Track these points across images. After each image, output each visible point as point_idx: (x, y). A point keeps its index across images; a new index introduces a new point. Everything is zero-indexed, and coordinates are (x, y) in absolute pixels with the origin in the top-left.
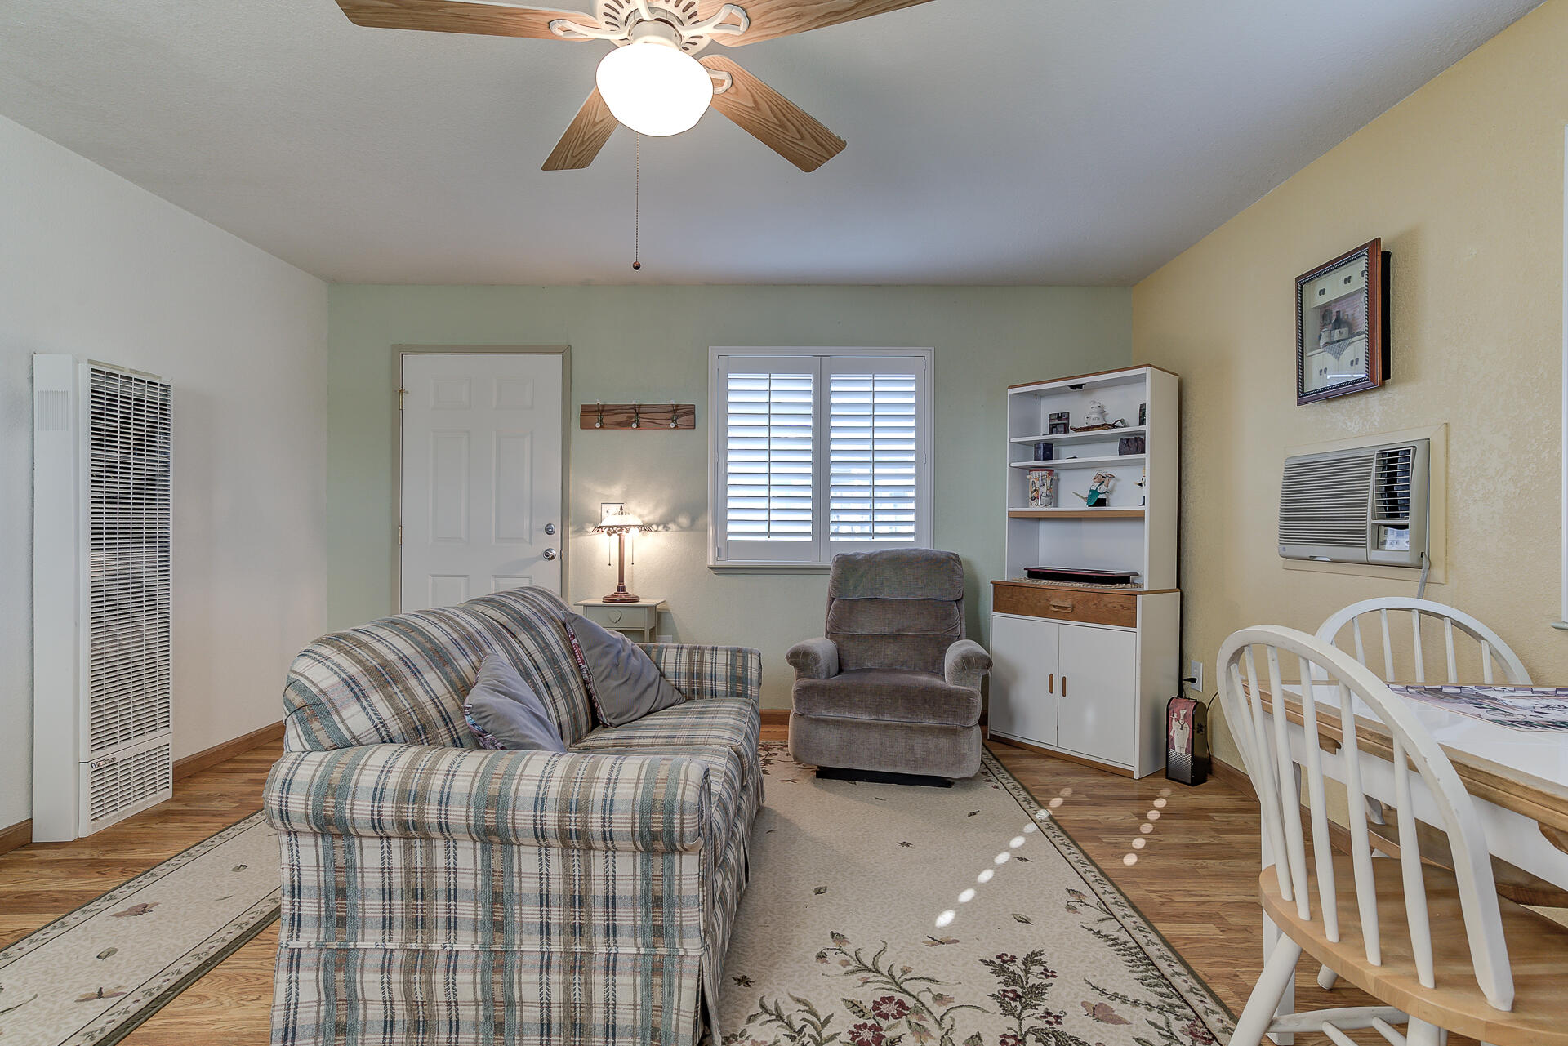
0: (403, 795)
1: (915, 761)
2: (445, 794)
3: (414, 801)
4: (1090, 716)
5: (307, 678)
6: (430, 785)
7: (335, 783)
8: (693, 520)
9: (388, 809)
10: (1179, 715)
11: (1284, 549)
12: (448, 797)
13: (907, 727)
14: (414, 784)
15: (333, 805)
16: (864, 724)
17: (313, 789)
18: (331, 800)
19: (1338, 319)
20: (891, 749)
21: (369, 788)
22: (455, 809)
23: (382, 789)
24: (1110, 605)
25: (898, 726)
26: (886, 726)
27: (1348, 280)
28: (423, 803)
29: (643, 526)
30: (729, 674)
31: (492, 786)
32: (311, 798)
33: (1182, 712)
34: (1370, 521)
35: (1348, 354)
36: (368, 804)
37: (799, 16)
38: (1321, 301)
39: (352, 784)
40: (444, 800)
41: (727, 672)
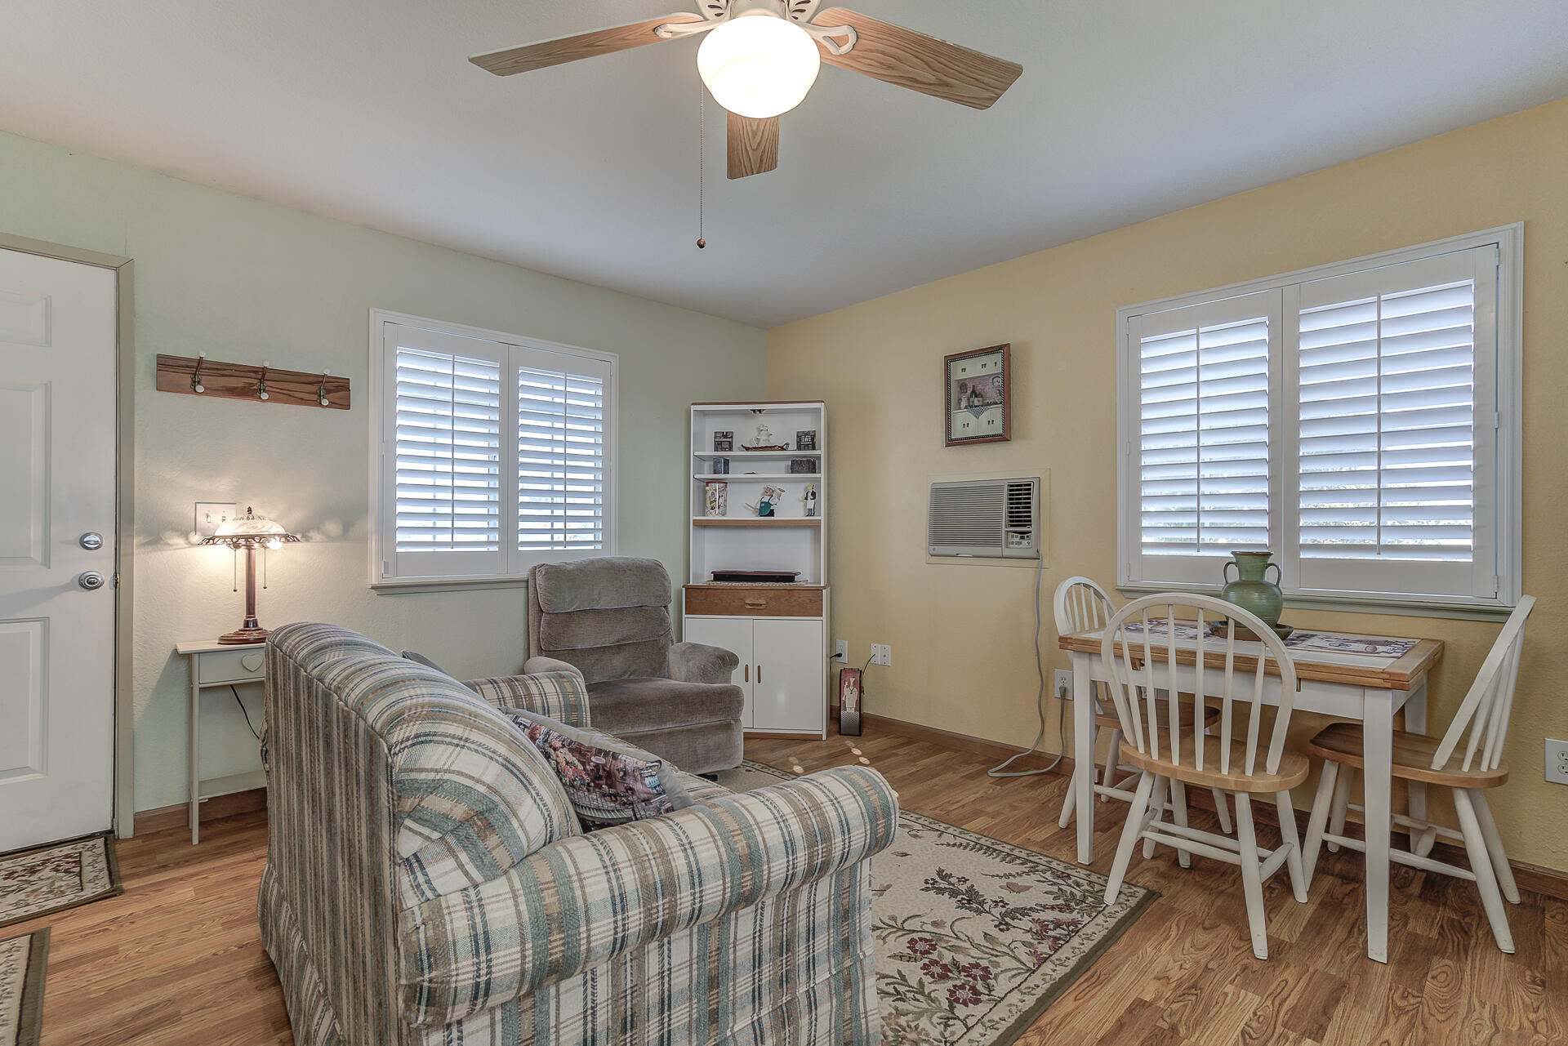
0: (648, 893)
1: (697, 761)
2: (695, 872)
3: (663, 895)
4: (781, 697)
5: (459, 773)
6: (674, 869)
7: (555, 910)
8: (347, 528)
9: (636, 918)
10: (849, 683)
11: (934, 549)
12: (700, 875)
13: (688, 730)
14: (656, 873)
15: (561, 942)
16: (647, 736)
17: (528, 931)
18: (558, 936)
19: (973, 392)
20: (675, 756)
21: (604, 901)
22: (711, 886)
23: (621, 894)
24: (800, 600)
25: (679, 731)
26: (669, 733)
27: (984, 366)
28: (673, 894)
29: (286, 536)
30: (562, 704)
31: (739, 845)
32: (529, 945)
33: (852, 680)
34: (1004, 529)
35: (986, 416)
36: (609, 921)
37: (890, 67)
38: (962, 376)
39: (580, 903)
40: (697, 880)
41: (559, 701)
